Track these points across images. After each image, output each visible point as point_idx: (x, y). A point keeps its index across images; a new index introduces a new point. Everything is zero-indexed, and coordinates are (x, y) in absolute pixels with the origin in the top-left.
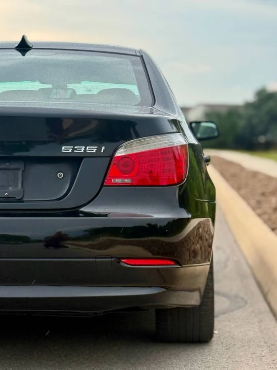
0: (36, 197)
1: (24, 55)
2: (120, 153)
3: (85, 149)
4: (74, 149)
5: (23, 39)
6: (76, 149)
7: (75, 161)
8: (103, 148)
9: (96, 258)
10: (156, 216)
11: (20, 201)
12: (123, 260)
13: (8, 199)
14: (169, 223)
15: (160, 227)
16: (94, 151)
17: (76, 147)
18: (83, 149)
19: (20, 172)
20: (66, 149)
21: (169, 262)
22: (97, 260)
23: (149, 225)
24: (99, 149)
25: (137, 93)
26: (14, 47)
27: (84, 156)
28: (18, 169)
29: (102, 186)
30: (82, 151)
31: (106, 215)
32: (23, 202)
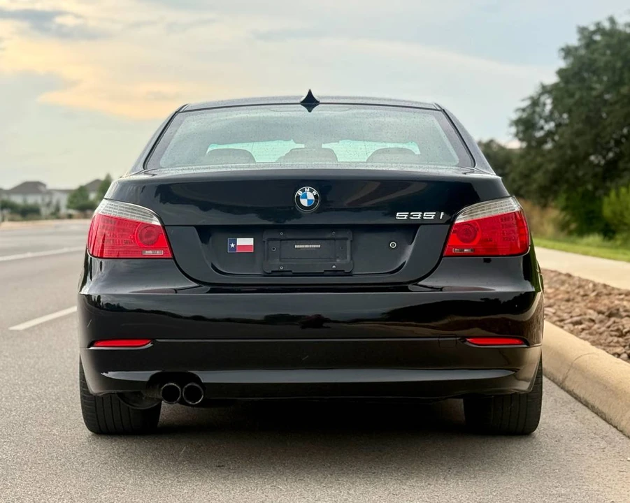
0: (365, 271)
1: (310, 111)
2: (460, 219)
3: (422, 215)
4: (409, 215)
5: (310, 94)
6: (412, 216)
7: (411, 229)
8: (442, 214)
9: (439, 337)
10: (498, 289)
11: (349, 274)
12: (468, 340)
13: (335, 273)
14: (515, 297)
15: (504, 302)
16: (432, 218)
17: (412, 214)
18: (420, 216)
19: (348, 242)
20: (402, 216)
21: (517, 341)
22: (440, 339)
23: (487, 300)
24: (437, 217)
25: (418, 152)
26: (299, 101)
27: (420, 222)
28: (347, 239)
29: (441, 257)
30: (419, 218)
31: (441, 289)
32: (351, 276)
